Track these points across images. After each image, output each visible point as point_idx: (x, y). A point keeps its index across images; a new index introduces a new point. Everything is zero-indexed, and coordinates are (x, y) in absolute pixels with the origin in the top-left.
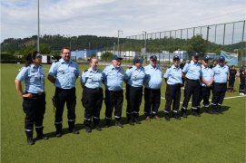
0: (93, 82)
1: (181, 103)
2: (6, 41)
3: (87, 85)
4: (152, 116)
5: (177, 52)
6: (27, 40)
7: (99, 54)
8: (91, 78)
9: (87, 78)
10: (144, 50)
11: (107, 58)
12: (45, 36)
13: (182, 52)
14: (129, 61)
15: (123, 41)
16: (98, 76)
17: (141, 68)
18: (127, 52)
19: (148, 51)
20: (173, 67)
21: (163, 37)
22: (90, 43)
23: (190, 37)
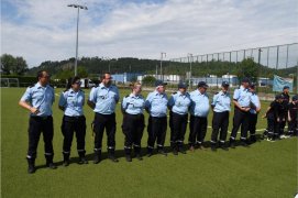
0: (134, 108)
1: (229, 132)
2: (43, 64)
3: (128, 111)
4: (197, 146)
5: (226, 76)
6: (64, 62)
7: (140, 78)
8: (133, 104)
9: (128, 104)
10: (189, 74)
11: (149, 82)
12: (83, 59)
13: (231, 77)
14: (173, 86)
15: (166, 64)
16: (140, 102)
17: (186, 94)
18: (171, 76)
19: (193, 75)
20: (221, 93)
21: (210, 60)
22: (130, 66)
23: (240, 60)
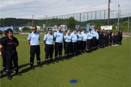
7: (20, 28)
9: (66, 38)
13: (64, 26)
